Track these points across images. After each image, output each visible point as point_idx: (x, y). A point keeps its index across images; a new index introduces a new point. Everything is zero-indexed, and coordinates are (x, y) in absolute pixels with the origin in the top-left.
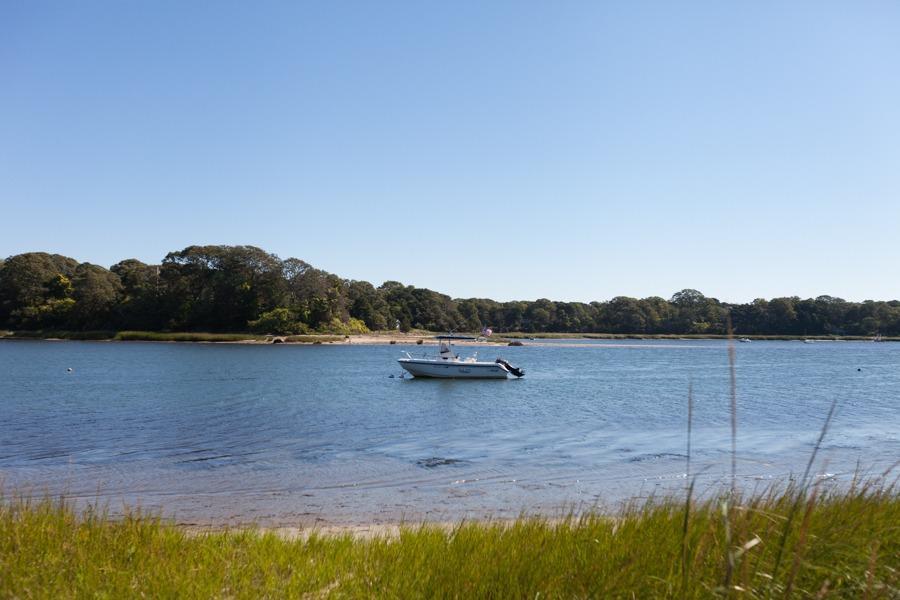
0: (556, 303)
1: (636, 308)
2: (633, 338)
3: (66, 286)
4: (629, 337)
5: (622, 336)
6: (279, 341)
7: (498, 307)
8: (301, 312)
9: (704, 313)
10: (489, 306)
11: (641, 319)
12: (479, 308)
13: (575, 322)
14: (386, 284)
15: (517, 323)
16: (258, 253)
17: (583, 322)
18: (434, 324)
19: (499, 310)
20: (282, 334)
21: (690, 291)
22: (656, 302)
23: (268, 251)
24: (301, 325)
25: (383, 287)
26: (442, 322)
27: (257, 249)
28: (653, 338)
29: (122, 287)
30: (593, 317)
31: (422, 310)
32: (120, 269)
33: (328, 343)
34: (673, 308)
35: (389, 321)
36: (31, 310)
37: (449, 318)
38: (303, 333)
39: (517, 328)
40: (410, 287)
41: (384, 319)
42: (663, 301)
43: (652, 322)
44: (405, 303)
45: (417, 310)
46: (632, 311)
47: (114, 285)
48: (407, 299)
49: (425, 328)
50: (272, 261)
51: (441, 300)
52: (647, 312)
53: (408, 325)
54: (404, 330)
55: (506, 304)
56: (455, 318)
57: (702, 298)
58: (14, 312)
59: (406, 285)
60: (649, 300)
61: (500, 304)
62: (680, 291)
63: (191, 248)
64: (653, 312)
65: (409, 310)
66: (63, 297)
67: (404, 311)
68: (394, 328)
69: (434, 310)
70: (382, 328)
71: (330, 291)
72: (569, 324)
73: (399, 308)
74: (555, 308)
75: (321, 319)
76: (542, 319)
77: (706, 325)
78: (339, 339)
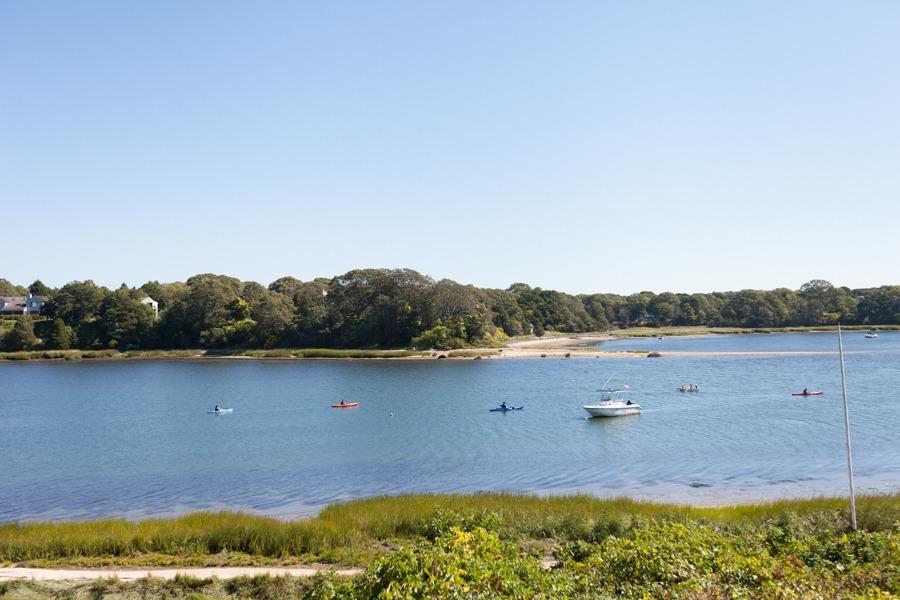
0: (679, 294)
1: (764, 300)
2: (760, 332)
3: (244, 308)
4: (757, 331)
5: (750, 330)
6: (444, 357)
7: (621, 302)
8: (457, 328)
9: (834, 302)
10: (613, 302)
11: (769, 312)
12: (604, 305)
13: (700, 316)
14: (513, 287)
15: (641, 318)
16: (415, 275)
17: (709, 316)
18: (563, 326)
19: (623, 306)
20: (444, 349)
21: (818, 281)
22: (783, 294)
23: (423, 273)
24: (458, 340)
25: (511, 289)
26: (571, 323)
27: (413, 272)
28: (781, 331)
29: (296, 309)
30: (718, 309)
31: (551, 313)
32: (279, 286)
33: (486, 357)
34: (801, 299)
35: (524, 325)
36: (218, 331)
37: (578, 319)
38: (461, 347)
39: (642, 323)
40: (538, 289)
41: (520, 325)
42: (790, 292)
43: (779, 313)
44: (535, 306)
45: (548, 313)
46: (760, 304)
47: (288, 308)
48: (537, 302)
49: (556, 330)
50: (426, 282)
51: (569, 301)
52: (775, 305)
53: (542, 328)
54: (539, 334)
55: (628, 299)
56: (583, 318)
57: (831, 289)
58: (203, 333)
59: (533, 287)
60: (776, 292)
61: (623, 298)
62: (808, 281)
63: (354, 272)
64: (781, 304)
65: (540, 312)
66: (242, 318)
67: (536, 315)
68: (529, 333)
69: (563, 312)
70: (518, 334)
71: (478, 306)
72: (694, 317)
73: (530, 312)
74: (679, 302)
75: (473, 334)
76: (666, 314)
77: (836, 316)
78: (495, 354)
